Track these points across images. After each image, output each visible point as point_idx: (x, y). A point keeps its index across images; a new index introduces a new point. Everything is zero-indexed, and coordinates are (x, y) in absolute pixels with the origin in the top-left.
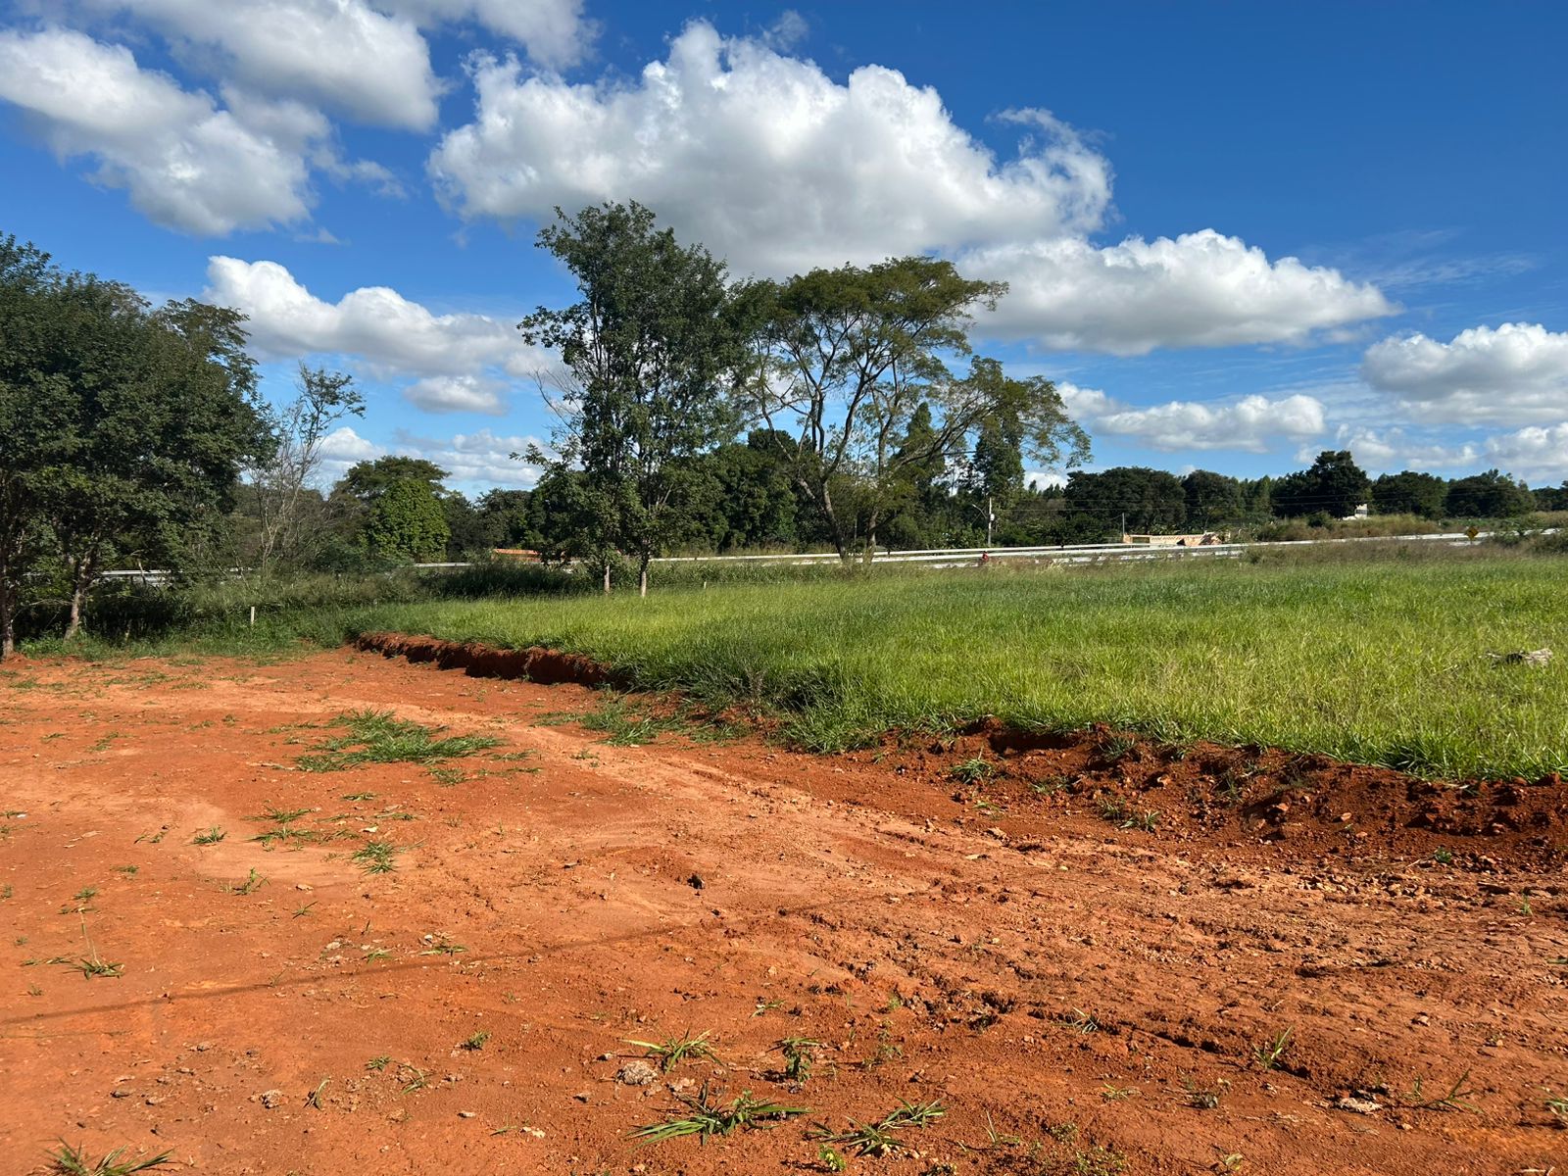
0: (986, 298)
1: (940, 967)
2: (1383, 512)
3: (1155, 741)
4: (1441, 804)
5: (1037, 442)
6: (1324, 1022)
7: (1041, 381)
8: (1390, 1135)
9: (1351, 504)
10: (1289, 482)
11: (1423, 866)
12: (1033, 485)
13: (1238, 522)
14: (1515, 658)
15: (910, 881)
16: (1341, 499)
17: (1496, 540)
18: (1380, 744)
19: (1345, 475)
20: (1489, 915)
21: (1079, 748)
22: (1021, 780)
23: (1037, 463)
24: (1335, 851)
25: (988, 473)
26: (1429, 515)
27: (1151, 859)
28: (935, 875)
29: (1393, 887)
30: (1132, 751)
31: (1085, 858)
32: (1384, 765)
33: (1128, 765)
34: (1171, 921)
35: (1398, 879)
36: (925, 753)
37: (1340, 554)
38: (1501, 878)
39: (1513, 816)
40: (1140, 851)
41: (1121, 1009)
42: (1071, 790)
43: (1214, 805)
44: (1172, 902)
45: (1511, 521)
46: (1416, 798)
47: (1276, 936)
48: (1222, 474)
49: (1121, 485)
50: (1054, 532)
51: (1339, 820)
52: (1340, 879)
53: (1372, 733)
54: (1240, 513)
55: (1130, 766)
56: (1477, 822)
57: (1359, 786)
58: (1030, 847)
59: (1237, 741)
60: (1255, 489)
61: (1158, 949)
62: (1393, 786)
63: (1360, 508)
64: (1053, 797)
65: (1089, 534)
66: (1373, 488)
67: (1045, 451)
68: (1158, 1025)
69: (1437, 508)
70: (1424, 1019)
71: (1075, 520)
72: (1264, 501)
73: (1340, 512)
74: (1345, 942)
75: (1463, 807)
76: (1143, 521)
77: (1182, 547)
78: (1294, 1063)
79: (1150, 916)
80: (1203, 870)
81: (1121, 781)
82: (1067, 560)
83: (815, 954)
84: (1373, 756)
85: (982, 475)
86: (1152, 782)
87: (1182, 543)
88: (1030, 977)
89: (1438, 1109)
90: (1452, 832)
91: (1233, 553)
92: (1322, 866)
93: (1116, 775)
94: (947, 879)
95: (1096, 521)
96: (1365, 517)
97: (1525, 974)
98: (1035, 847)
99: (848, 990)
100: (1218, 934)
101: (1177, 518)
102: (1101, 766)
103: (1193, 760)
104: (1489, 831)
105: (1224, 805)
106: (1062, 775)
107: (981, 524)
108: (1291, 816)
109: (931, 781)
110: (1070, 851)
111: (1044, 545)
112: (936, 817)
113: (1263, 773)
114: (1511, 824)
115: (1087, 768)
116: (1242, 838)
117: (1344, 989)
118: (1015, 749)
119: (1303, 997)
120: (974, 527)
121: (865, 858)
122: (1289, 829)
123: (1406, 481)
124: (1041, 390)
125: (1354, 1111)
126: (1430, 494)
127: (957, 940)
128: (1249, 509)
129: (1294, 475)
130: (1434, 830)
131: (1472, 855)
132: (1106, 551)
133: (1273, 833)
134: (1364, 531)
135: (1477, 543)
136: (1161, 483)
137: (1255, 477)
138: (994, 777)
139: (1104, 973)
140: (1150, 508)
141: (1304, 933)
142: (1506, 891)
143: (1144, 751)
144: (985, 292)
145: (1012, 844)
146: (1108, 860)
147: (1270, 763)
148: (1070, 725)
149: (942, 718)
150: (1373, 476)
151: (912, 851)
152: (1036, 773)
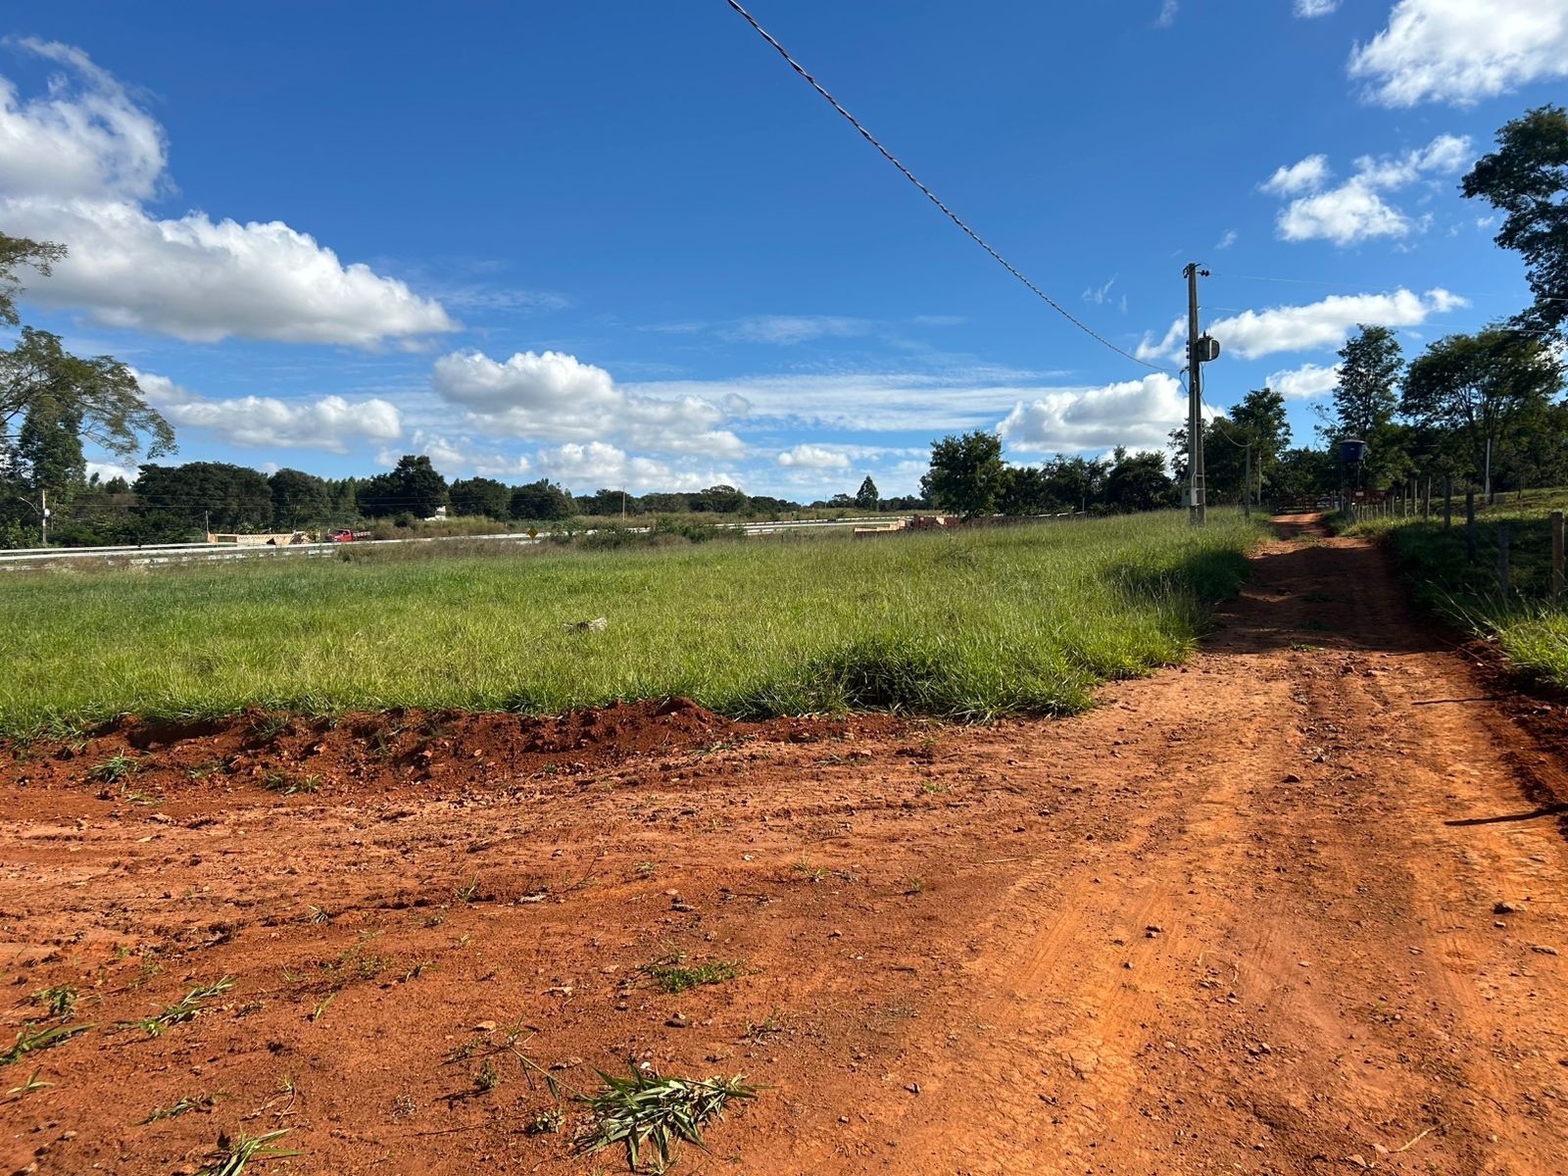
0: (37, 260)
1: (157, 920)
2: (460, 514)
3: (307, 715)
4: (544, 732)
5: (109, 428)
6: (497, 870)
7: (111, 362)
8: (554, 907)
9: (432, 506)
10: (374, 484)
11: (537, 778)
12: (95, 478)
13: (326, 522)
14: (583, 625)
15: (85, 869)
16: (423, 501)
17: (552, 538)
18: (498, 696)
19: (425, 478)
20: (586, 796)
21: (231, 732)
22: (173, 770)
23: (112, 452)
24: (473, 779)
25: (38, 460)
26: (497, 518)
27: (322, 811)
28: (111, 860)
29: (518, 795)
30: (287, 727)
31: (260, 822)
32: (503, 711)
33: (284, 740)
34: (357, 847)
35: (521, 789)
36: (51, 761)
37: (429, 553)
38: (588, 776)
39: (593, 732)
40: (310, 808)
41: (342, 902)
42: (228, 771)
43: (368, 762)
44: (350, 833)
45: (561, 523)
46: (528, 731)
47: (445, 837)
48: (309, 474)
49: (201, 480)
50: (127, 531)
51: (473, 756)
52: (479, 797)
53: (489, 687)
54: (327, 512)
55: (286, 741)
56: (571, 741)
57: (485, 728)
58: (202, 823)
59: (382, 707)
60: (341, 489)
61: (355, 864)
62: (510, 724)
63: (439, 509)
64: (210, 780)
65: (169, 532)
66: (450, 492)
67: (120, 439)
68: (377, 902)
69: (503, 510)
70: (559, 852)
71: (152, 517)
72: (350, 501)
73: (423, 513)
74: (496, 829)
75: (560, 732)
76: (228, 520)
77: (273, 547)
78: (483, 895)
79: (339, 846)
80: (369, 812)
81: (279, 755)
82: (147, 561)
83: (11, 941)
84: (494, 704)
85: (31, 463)
86: (309, 751)
87: (272, 542)
88: (251, 905)
89: (578, 889)
90: (554, 751)
91: (325, 551)
92: (465, 791)
93: (274, 750)
94: (128, 861)
95: (176, 519)
96: (444, 518)
97: (613, 819)
98: (207, 822)
99: (68, 955)
100: (399, 847)
101: (264, 517)
102: (257, 744)
103: (345, 727)
104: (579, 746)
105: (377, 761)
106: (217, 758)
107: (31, 520)
108: (435, 759)
109: (67, 786)
110: (242, 819)
111: (116, 544)
112: (86, 816)
113: (408, 729)
114: (593, 738)
115: (242, 749)
116: (397, 783)
117: (504, 850)
118: (157, 741)
119: (478, 861)
120: (22, 525)
121: (21, 861)
122: (434, 769)
123: (477, 486)
124: (111, 371)
125: (530, 902)
126: (497, 498)
127: (168, 896)
128: (335, 508)
129: (379, 477)
130: (542, 752)
131: (569, 764)
132: (190, 550)
133: (421, 776)
134: (445, 530)
135: (537, 542)
136: (248, 481)
137: (339, 477)
138: (142, 771)
139: (319, 886)
140: (235, 506)
141: (465, 831)
142: (594, 781)
143: (300, 727)
144: (36, 253)
145: (181, 824)
146: (283, 820)
147: (412, 720)
148: (221, 712)
149: (67, 723)
150: (449, 481)
151: (73, 847)
152: (191, 761)
